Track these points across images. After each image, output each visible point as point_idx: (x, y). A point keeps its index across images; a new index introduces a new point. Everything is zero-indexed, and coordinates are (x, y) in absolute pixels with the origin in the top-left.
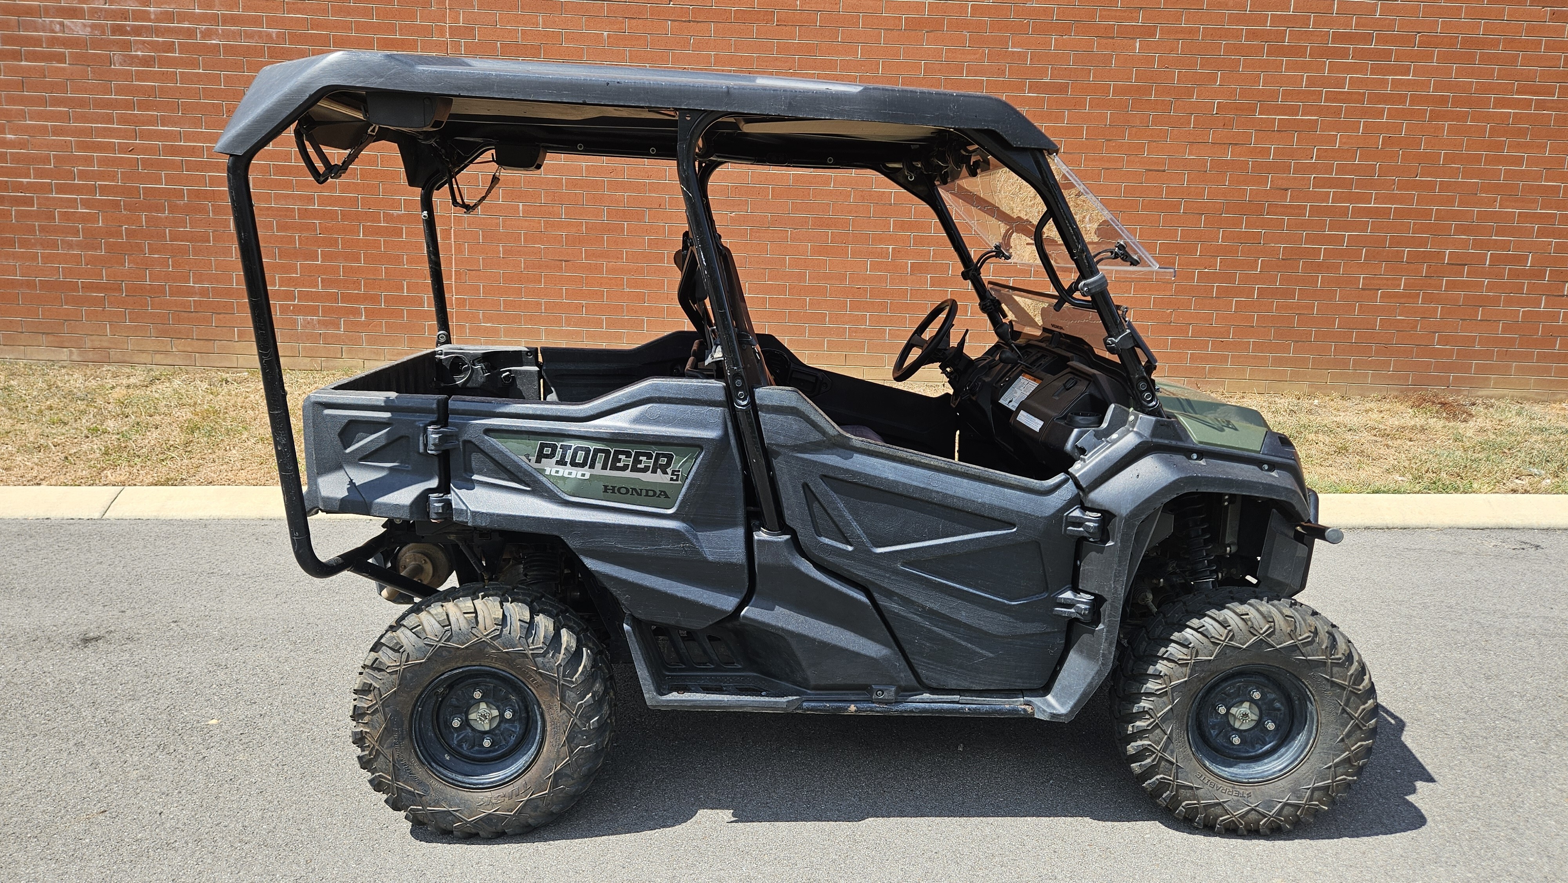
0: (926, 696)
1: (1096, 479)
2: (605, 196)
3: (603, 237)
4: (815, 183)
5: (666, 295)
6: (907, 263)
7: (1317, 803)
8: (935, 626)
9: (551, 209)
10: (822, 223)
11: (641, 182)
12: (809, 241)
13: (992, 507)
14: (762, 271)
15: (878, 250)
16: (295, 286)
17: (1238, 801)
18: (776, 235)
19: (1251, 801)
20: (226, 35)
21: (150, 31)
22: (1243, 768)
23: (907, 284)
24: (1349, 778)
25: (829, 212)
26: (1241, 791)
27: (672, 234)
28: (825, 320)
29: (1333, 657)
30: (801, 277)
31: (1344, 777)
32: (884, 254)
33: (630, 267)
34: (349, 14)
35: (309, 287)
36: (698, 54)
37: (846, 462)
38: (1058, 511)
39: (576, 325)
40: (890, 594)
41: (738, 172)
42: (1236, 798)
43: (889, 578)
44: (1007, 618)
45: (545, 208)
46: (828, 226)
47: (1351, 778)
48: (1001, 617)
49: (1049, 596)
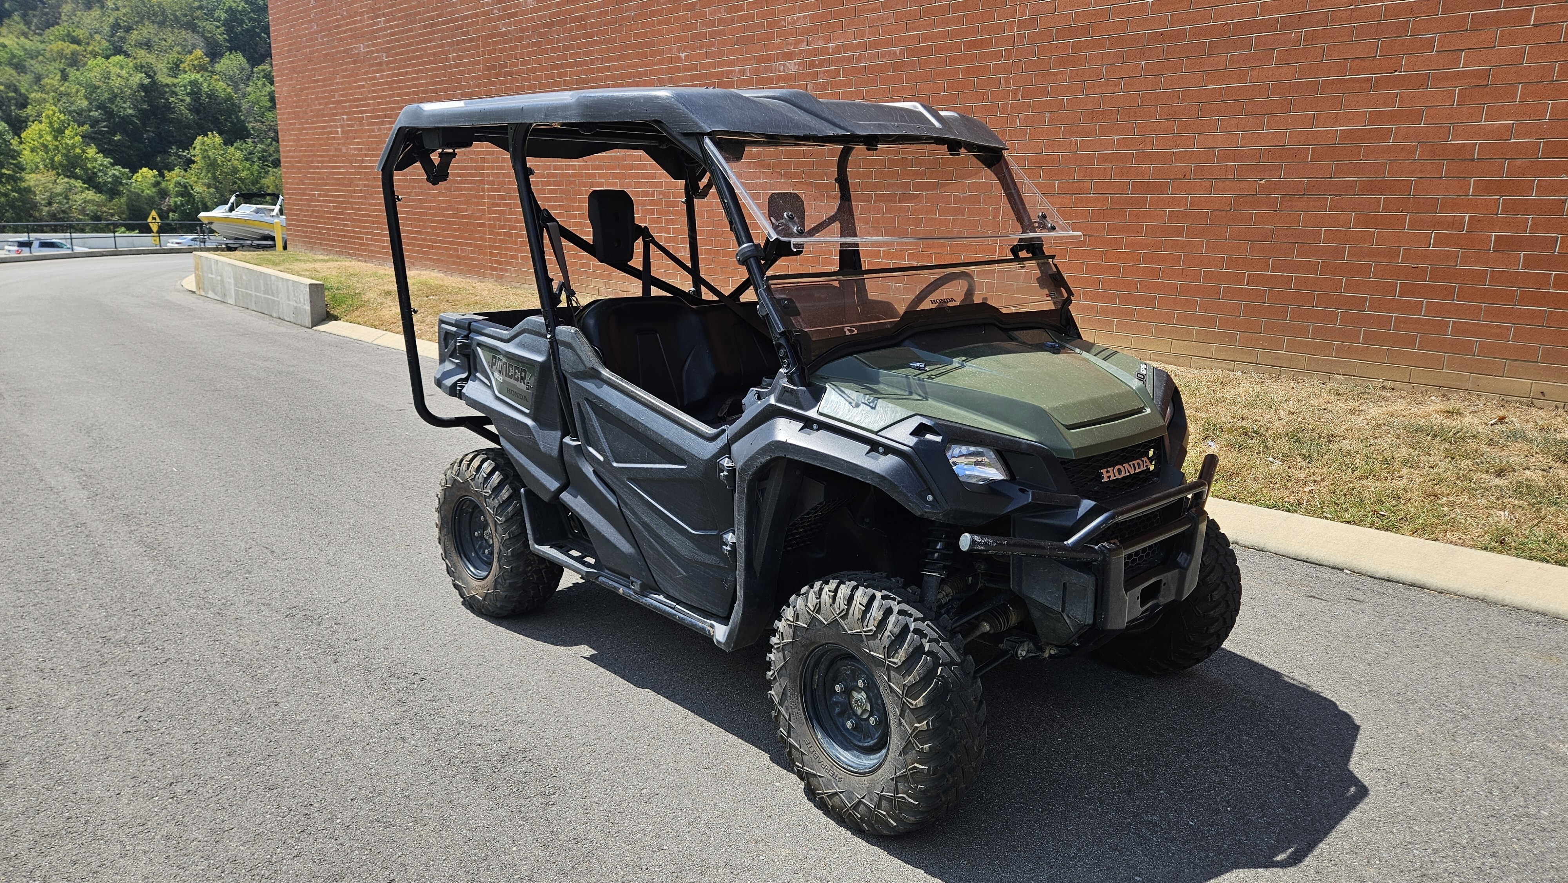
0: (661, 597)
1: (736, 434)
2: (1132, 169)
3: (1126, 211)
4: (1369, 139)
5: (1181, 271)
6: (1490, 236)
7: (885, 813)
8: (651, 537)
9: (1082, 185)
10: (1372, 187)
11: (1168, 152)
12: (1354, 209)
13: (673, 444)
14: (1290, 245)
15: (1448, 219)
16: (892, 259)
17: (830, 780)
18: (1311, 203)
19: (839, 785)
20: (872, 57)
21: (831, 62)
22: (855, 756)
23: (1486, 263)
24: (910, 800)
25: (1384, 173)
26: (836, 773)
27: (1193, 206)
28: (1364, 305)
29: (891, 659)
30: (1338, 253)
31: (904, 796)
32: (1457, 224)
33: (1148, 241)
34: (947, 24)
35: (900, 260)
36: (1243, 6)
37: (598, 390)
38: (713, 457)
39: (1091, 300)
40: (626, 504)
41: (1273, 133)
42: (829, 777)
43: (623, 488)
44: (691, 545)
45: (1077, 184)
46: (1381, 191)
47: (912, 801)
48: (688, 542)
49: (718, 533)
